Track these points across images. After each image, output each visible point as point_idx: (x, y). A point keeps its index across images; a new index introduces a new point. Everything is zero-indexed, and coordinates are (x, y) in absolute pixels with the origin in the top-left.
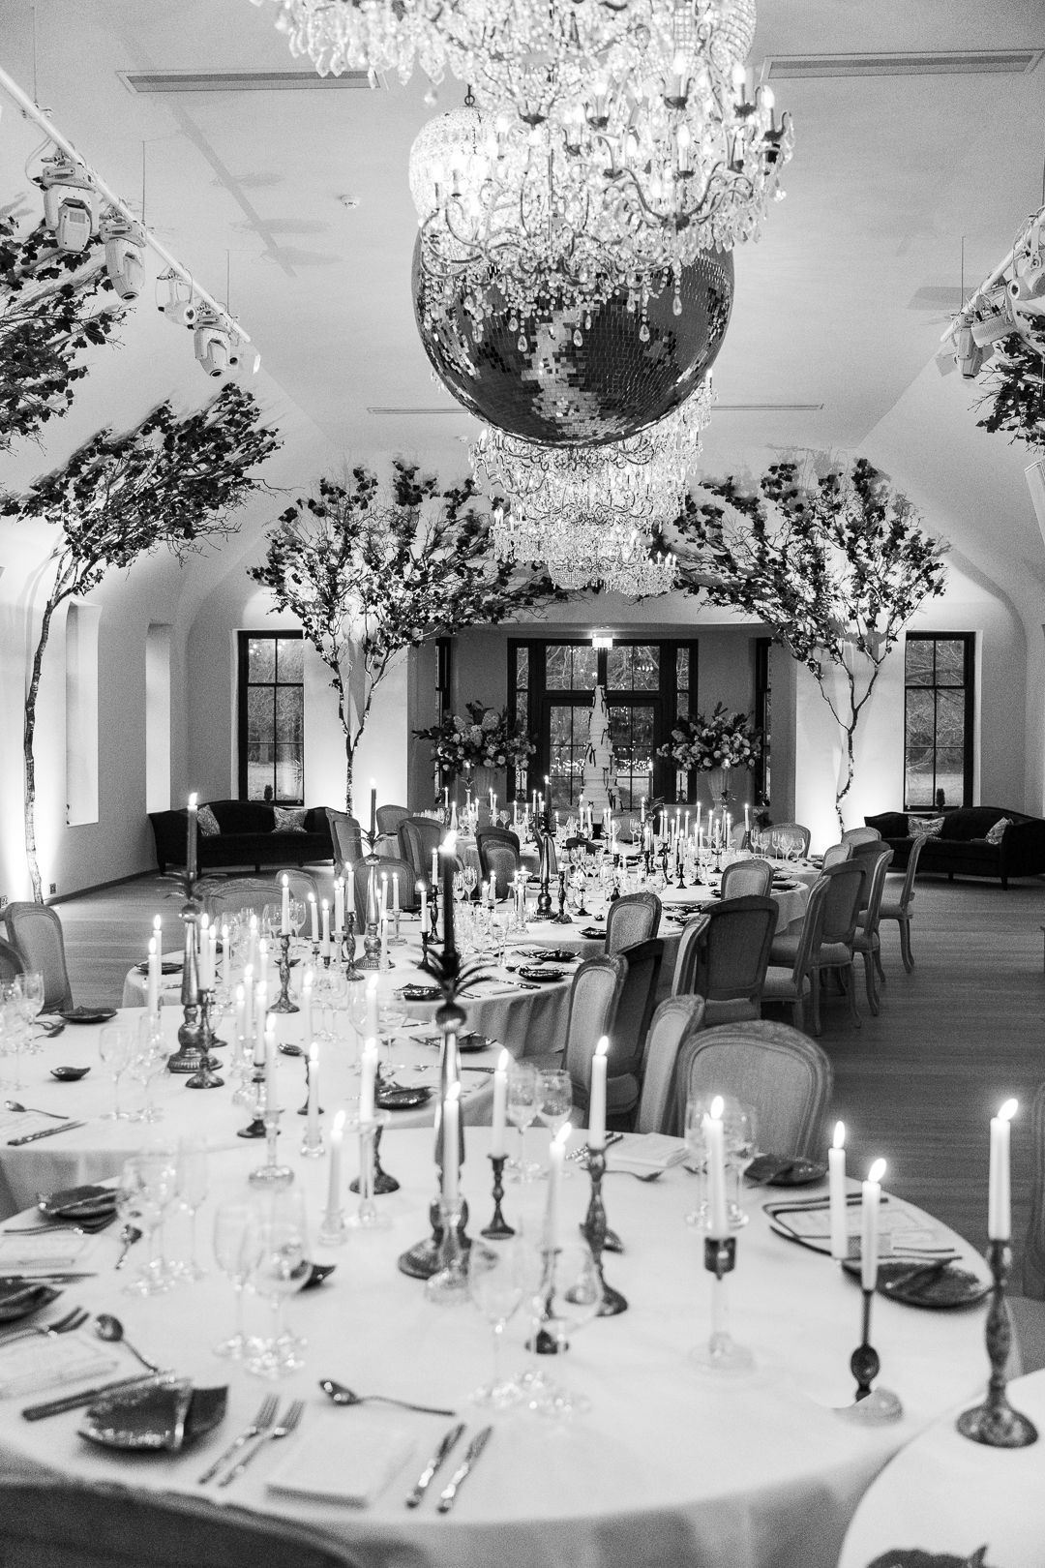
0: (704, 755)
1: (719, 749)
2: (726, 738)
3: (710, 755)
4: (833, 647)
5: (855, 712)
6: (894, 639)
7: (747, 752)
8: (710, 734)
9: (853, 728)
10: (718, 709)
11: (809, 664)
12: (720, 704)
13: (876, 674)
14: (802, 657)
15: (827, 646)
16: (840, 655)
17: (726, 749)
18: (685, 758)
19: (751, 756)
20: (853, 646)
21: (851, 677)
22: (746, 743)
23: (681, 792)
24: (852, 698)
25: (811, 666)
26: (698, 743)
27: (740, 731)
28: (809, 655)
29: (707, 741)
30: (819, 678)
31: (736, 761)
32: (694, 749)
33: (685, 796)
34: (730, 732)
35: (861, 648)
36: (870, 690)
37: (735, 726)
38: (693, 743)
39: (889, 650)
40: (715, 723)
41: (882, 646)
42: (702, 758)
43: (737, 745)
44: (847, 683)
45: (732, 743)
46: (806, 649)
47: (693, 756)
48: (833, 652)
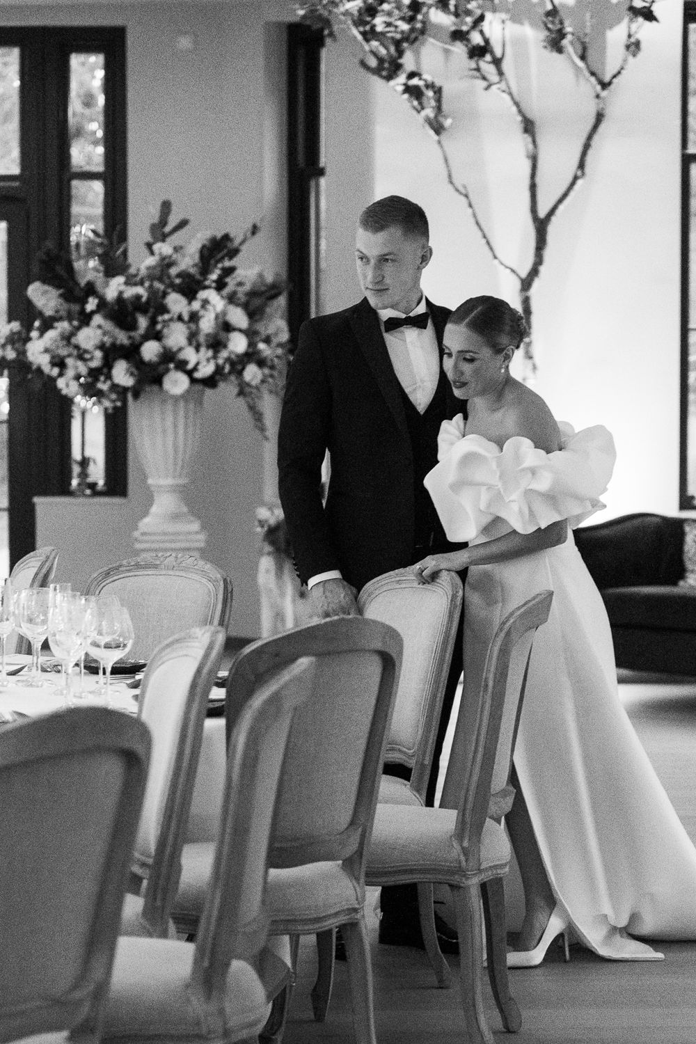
0: (112, 353)
1: (158, 337)
2: (176, 302)
3: (131, 353)
4: (476, 39)
5: (541, 226)
6: (648, 15)
7: (238, 344)
8: (130, 292)
9: (534, 272)
10: (163, 222)
11: (408, 90)
12: (166, 207)
13: (599, 117)
14: (389, 69)
15: (458, 35)
16: (497, 62)
17: (176, 336)
18: (60, 363)
19: (251, 356)
20: (533, 35)
21: (529, 127)
22: (238, 317)
23: (84, 463)
24: (533, 187)
25: (414, 93)
26: (98, 319)
27: (220, 285)
28: (408, 61)
29: (122, 313)
30: (438, 128)
31: (206, 370)
32: (89, 337)
33: (97, 473)
34: (190, 288)
35: (556, 42)
36: (581, 165)
37: (205, 267)
38: (85, 319)
39: (634, 47)
40: (151, 261)
41: (616, 36)
42: (108, 364)
43: (207, 324)
44: (520, 143)
45: (194, 317)
46: (398, 43)
47: (81, 355)
48: (478, 52)
